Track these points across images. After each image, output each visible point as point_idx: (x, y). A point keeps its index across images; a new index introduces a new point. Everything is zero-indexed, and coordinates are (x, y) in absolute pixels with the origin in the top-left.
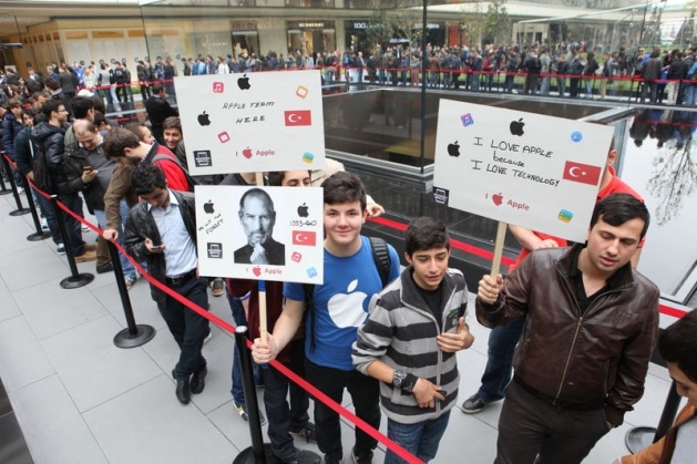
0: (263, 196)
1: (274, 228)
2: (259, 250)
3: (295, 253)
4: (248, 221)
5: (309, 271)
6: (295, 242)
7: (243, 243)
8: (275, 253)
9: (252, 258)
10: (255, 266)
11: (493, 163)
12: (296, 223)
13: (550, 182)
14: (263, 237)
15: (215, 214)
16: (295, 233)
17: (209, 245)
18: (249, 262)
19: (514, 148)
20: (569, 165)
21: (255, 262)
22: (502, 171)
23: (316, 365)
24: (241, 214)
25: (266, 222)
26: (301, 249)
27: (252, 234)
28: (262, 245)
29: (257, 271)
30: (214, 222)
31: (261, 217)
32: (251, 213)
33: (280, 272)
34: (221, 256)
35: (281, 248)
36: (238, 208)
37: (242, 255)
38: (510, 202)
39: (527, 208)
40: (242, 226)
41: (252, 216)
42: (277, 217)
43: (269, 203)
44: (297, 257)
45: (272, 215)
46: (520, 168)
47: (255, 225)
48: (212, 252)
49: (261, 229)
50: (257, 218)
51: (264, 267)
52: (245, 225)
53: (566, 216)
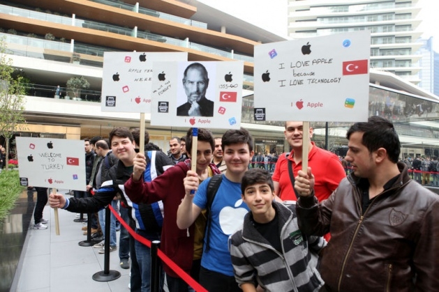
0: (201, 68)
1: (207, 90)
2: (195, 106)
3: (221, 108)
4: (189, 86)
5: (230, 120)
6: (221, 100)
7: (184, 101)
8: (206, 108)
9: (190, 112)
10: (191, 117)
11: (294, 78)
12: (223, 86)
13: (334, 81)
14: (198, 97)
15: (166, 81)
16: (222, 93)
17: (159, 103)
18: (187, 115)
19: (306, 64)
20: (345, 64)
21: (192, 115)
22: (300, 83)
23: (207, 270)
24: (184, 81)
25: (201, 86)
26: (225, 104)
27: (191, 94)
28: (198, 102)
29: (192, 122)
30: (165, 87)
31: (198, 83)
32: (191, 80)
33: (209, 122)
34: (167, 111)
35: (211, 104)
36: (183, 76)
37: (183, 111)
38: (309, 104)
39: (321, 105)
40: (184, 90)
41: (192, 82)
42: (209, 82)
43: (204, 73)
44: (222, 111)
45: (206, 81)
46: (312, 77)
47: (193, 88)
48: (161, 108)
49: (198, 92)
50: (195, 83)
51: (198, 118)
52: (187, 89)
53: (350, 103)
